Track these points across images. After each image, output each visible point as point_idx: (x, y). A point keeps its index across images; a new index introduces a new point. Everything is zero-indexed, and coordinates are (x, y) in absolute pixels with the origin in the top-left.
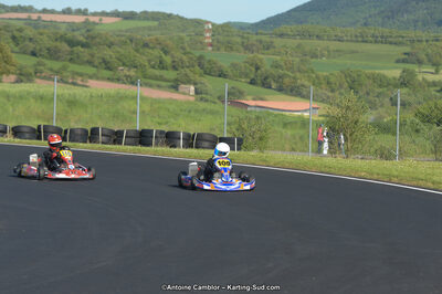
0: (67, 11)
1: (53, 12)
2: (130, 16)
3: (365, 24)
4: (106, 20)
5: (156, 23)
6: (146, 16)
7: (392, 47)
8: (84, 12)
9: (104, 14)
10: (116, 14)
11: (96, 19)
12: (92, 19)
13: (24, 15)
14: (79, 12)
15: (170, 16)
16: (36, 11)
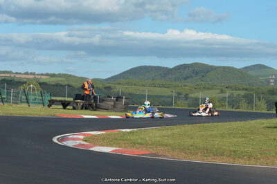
0: (26, 73)
1: (20, 73)
2: (53, 76)
3: (153, 79)
4: (43, 77)
5: (64, 79)
6: (60, 75)
8: (34, 74)
9: (42, 75)
10: (47, 75)
11: (39, 77)
12: (37, 77)
13: (8, 75)
14: (31, 74)
15: (70, 75)
16: (13, 73)
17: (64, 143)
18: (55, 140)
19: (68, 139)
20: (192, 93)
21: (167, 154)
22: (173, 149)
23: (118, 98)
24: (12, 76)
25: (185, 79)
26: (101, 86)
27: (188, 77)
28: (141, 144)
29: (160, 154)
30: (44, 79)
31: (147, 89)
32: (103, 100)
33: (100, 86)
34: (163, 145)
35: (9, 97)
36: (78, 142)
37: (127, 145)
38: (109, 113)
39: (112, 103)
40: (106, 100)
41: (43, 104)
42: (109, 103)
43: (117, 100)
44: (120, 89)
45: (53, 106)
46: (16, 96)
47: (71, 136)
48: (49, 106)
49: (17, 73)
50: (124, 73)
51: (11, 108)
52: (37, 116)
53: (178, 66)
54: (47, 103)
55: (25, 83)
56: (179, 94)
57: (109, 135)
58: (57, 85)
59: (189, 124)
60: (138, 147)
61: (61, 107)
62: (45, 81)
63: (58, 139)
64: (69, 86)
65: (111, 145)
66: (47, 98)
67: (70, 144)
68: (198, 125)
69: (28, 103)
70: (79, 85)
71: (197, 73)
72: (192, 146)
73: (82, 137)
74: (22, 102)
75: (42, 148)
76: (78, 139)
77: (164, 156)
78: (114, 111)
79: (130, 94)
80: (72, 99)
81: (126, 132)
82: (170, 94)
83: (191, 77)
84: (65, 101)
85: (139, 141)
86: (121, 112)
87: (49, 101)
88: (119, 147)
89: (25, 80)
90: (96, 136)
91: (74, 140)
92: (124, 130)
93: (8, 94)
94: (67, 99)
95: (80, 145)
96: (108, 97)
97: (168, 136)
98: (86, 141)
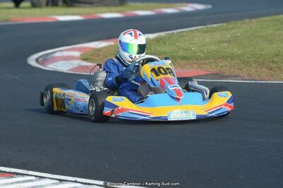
17: (51, 67)
18: (32, 61)
21: (238, 72)
22: (246, 63)
28: (183, 58)
34: (225, 58)
36: (76, 63)
38: (98, 9)
47: (60, 52)
59: (250, 17)
60: (183, 62)
63: (37, 60)
67: (62, 67)
72: (277, 55)
73: (77, 54)
75: (17, 78)
76: (73, 58)
77: (235, 77)
85: (181, 53)
90: (100, 50)
97: (228, 42)
98: (86, 60)
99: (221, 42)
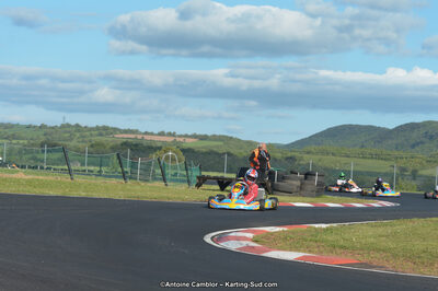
0: (162, 134)
1: (152, 134)
2: (203, 138)
3: (363, 146)
4: (188, 140)
5: (221, 143)
6: (214, 138)
7: (383, 162)
8: (173, 135)
9: (186, 136)
10: (195, 136)
11: (181, 140)
12: (178, 139)
13: (133, 136)
14: (170, 134)
15: (231, 138)
16: (141, 133)
17: (223, 245)
18: (208, 239)
19: (228, 239)
20: (423, 168)
21: (385, 264)
22: (395, 256)
23: (308, 175)
24: (139, 137)
25: (413, 146)
26: (280, 155)
27: (418, 144)
28: (342, 247)
29: (375, 264)
30: (190, 143)
31: (352, 161)
32: (283, 178)
33: (278, 155)
34: (378, 250)
35: (134, 171)
36: (245, 243)
37: (322, 249)
38: (294, 198)
39: (298, 183)
40: (289, 178)
41: (189, 182)
42: (294, 182)
43: (306, 178)
44: (310, 160)
45: (204, 186)
46: (146, 170)
47: (234, 233)
48: (198, 185)
49: (146, 133)
50: (316, 135)
51: (138, 187)
52: (179, 201)
53: (401, 126)
54: (194, 180)
55: (160, 148)
56: (403, 170)
57: (293, 233)
58: (211, 153)
59: (419, 217)
60: (339, 251)
61: (217, 187)
62: (191, 146)
63: (212, 238)
64: (229, 154)
65: (297, 250)
66: (195, 173)
67: (232, 245)
68: (434, 219)
69: (164, 180)
70: (245, 154)
71: (431, 137)
72: (424, 252)
73: (250, 235)
74: (155, 179)
75: (186, 251)
76: (245, 239)
77: (381, 267)
78: (301, 195)
79: (326, 169)
80: (233, 176)
81: (321, 228)
82: (388, 169)
83: (422, 143)
84: (223, 178)
85: (342, 243)
86: (312, 196)
87: (198, 178)
88: (310, 252)
89: (159, 145)
90: (272, 234)
91: (238, 240)
92: (317, 226)
93: (134, 166)
94: (226, 175)
95: (248, 247)
96: (292, 172)
97: (387, 236)
98: (256, 241)
99: (380, 236)
